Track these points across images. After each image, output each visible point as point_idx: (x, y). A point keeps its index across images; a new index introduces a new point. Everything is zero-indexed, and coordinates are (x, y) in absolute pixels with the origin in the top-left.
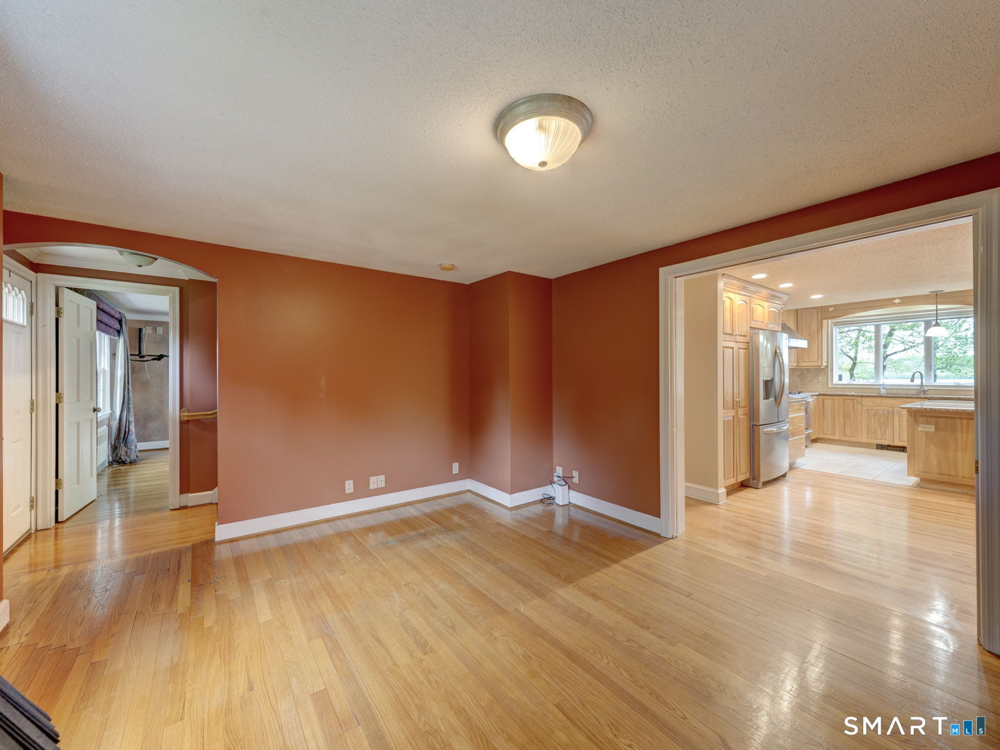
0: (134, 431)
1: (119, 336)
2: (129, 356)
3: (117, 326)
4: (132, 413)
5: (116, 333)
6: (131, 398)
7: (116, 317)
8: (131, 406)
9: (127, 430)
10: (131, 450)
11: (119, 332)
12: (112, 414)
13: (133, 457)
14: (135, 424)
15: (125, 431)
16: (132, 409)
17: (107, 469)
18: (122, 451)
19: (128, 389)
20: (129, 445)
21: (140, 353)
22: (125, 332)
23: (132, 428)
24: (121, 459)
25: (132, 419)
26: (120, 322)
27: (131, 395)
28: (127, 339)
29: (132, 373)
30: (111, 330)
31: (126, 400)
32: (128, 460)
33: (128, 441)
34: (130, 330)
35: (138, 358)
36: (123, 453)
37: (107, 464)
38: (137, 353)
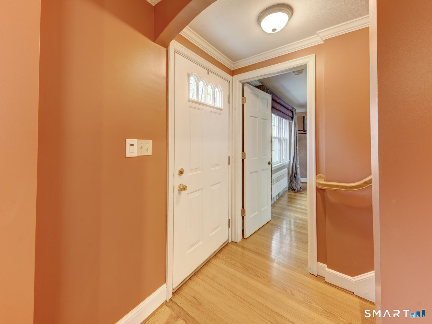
0: (299, 173)
1: (292, 120)
2: (297, 131)
3: (290, 114)
4: (298, 163)
5: (290, 118)
6: (298, 154)
7: (290, 109)
8: (298, 159)
9: (296, 172)
10: (298, 184)
11: (292, 118)
12: (290, 162)
13: (299, 188)
14: (300, 169)
15: (295, 173)
16: (298, 160)
17: (287, 192)
18: (294, 183)
19: (297, 149)
20: (297, 180)
21: (304, 129)
22: (295, 118)
23: (299, 171)
24: (293, 187)
25: (298, 166)
26: (292, 112)
27: (298, 152)
28: (296, 121)
29: (299, 141)
30: (287, 117)
31: (295, 155)
32: (296, 189)
33: (296, 178)
34: (298, 118)
35: (302, 132)
36: (294, 184)
37: (287, 189)
38: (303, 130)
